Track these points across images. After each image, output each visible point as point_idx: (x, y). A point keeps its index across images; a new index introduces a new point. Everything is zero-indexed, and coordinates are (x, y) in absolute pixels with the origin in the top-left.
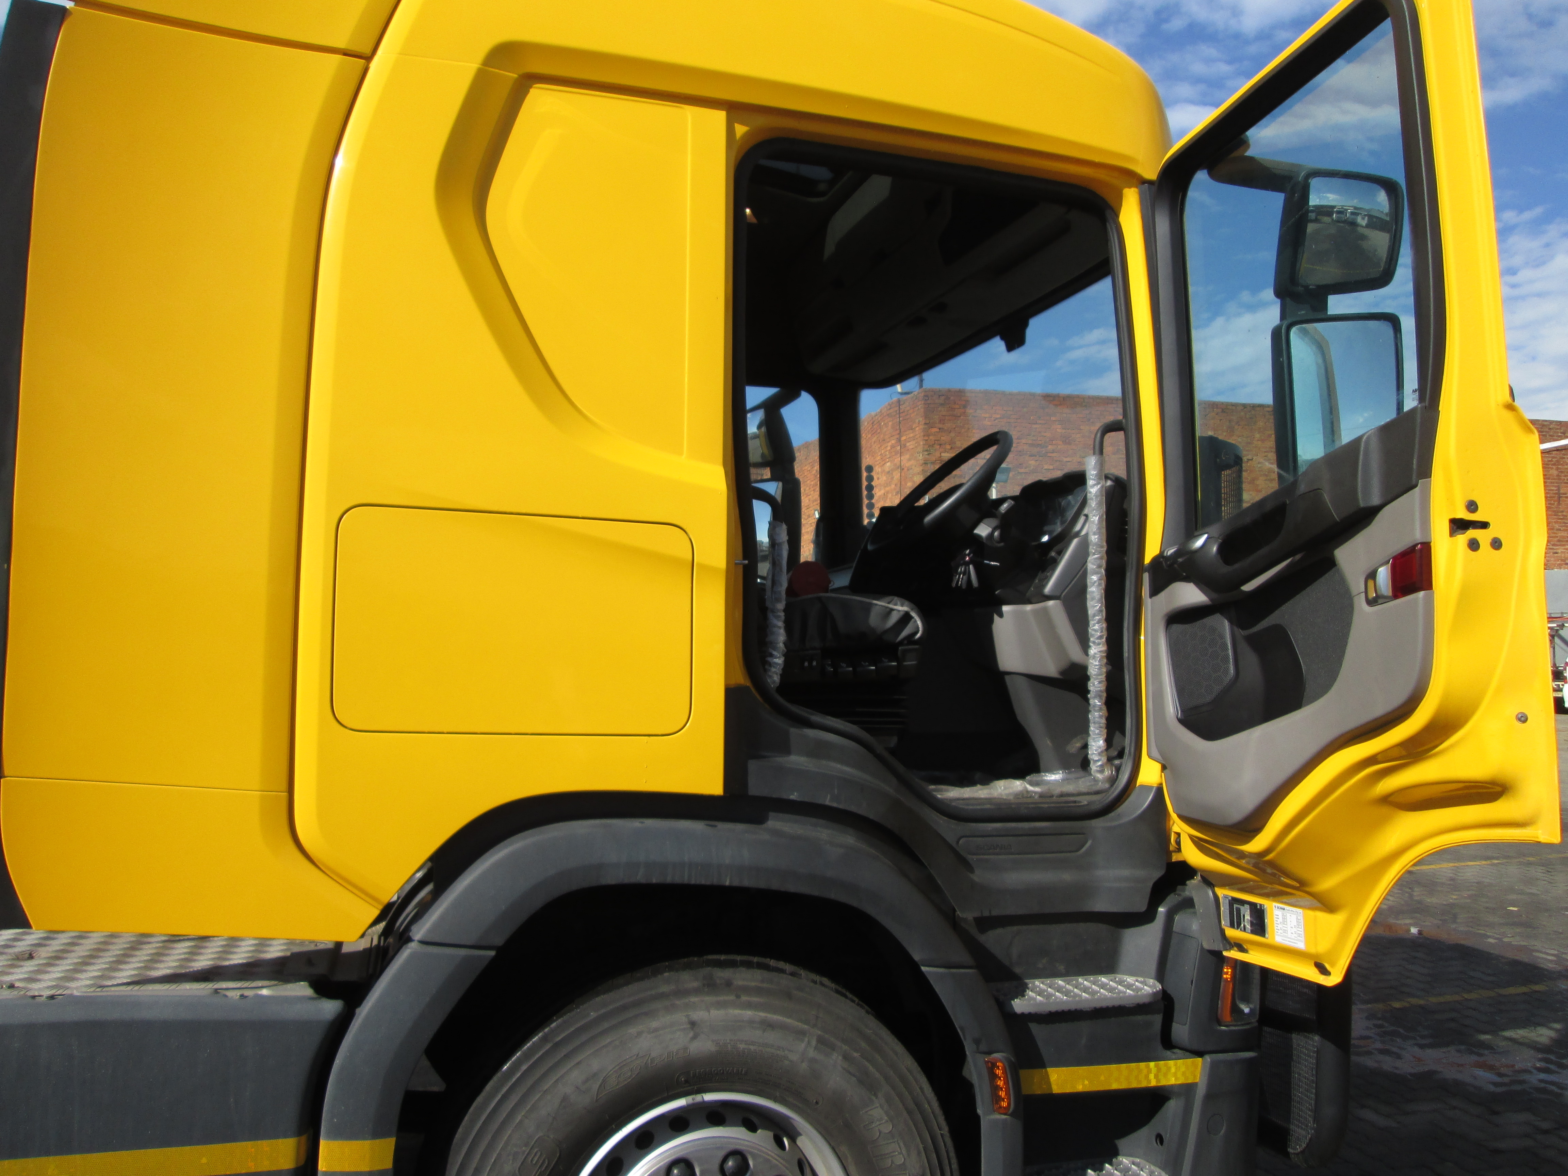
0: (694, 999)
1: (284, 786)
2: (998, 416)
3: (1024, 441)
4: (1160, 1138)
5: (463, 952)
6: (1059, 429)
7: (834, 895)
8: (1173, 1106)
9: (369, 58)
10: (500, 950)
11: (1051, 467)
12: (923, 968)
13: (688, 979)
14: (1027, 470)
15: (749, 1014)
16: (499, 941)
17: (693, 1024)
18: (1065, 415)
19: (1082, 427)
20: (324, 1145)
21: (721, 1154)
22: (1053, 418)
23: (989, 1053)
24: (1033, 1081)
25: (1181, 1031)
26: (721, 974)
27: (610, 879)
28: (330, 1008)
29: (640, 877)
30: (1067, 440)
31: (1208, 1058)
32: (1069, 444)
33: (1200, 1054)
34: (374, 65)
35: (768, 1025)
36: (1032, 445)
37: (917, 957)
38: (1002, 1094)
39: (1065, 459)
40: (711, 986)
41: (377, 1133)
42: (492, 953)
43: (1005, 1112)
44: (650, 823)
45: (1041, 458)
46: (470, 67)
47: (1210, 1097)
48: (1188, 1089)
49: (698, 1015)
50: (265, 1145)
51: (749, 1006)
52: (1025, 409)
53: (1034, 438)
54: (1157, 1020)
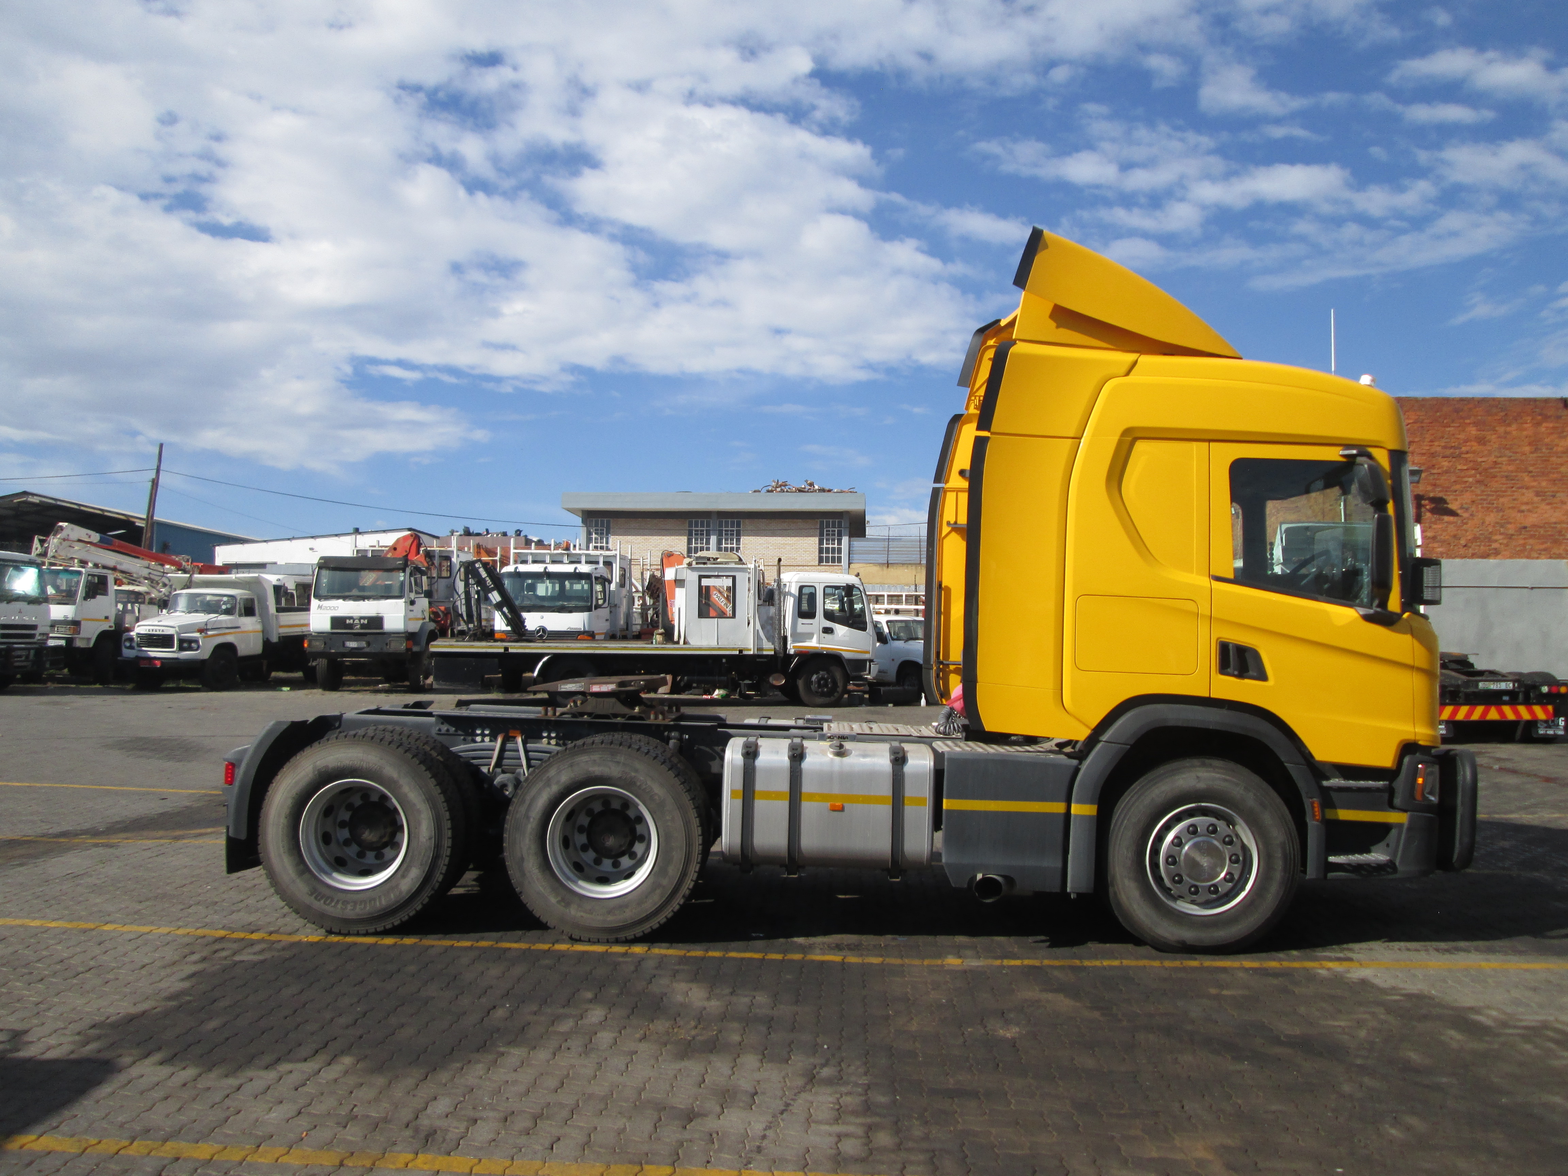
0: (1198, 769)
1: (1060, 688)
2: (1411, 421)
3: (1436, 444)
4: (1388, 845)
5: (1119, 745)
6: (1473, 431)
7: (1250, 734)
8: (1394, 832)
9: (1080, 438)
10: (1131, 746)
11: (1465, 468)
12: (1286, 764)
13: (1196, 762)
14: (1439, 471)
15: (1218, 776)
16: (1132, 742)
17: (1198, 777)
18: (1480, 418)
19: (1497, 428)
20: (1073, 806)
21: (1208, 824)
22: (1468, 421)
23: (1311, 798)
24: (1330, 814)
25: (1397, 801)
26: (1207, 761)
27: (1171, 723)
28: (1075, 762)
29: (1180, 724)
30: (1482, 441)
31: (1409, 813)
32: (1484, 444)
33: (1405, 811)
34: (1082, 440)
35: (1225, 780)
36: (1445, 447)
37: (1283, 759)
38: (1317, 813)
39: (1480, 460)
40: (1204, 765)
41: (1092, 803)
42: (1129, 747)
43: (1317, 821)
44: (1182, 706)
45: (1454, 459)
46: (1115, 439)
47: (1410, 829)
48: (1400, 826)
49: (1200, 774)
50: (1055, 804)
51: (1218, 773)
52: (1438, 414)
53: (1447, 440)
54: (1386, 796)
